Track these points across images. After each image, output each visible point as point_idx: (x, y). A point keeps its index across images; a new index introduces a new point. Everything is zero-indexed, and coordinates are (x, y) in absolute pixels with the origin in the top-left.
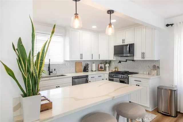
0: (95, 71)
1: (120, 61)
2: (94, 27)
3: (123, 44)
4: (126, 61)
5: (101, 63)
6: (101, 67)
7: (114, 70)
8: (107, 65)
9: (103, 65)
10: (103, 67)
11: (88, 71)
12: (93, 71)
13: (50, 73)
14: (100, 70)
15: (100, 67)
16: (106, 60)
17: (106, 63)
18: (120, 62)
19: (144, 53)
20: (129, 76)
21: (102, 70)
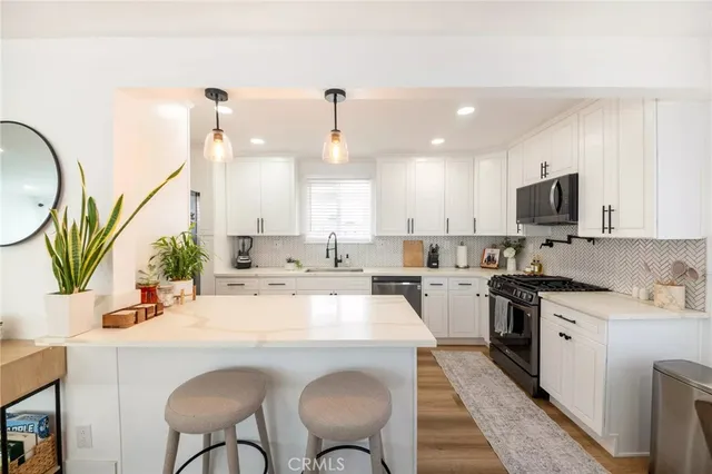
0: (468, 267)
1: (547, 240)
2: (438, 142)
3: (544, 179)
4: (569, 242)
5: (494, 247)
6: (489, 257)
7: (528, 270)
8: (509, 253)
9: (497, 252)
10: (497, 257)
11: (437, 267)
12: (457, 267)
13: (337, 262)
14: (485, 265)
15: (486, 257)
16: (506, 238)
17: (508, 245)
18: (549, 243)
19: (610, 210)
20: (540, 294)
21: (491, 265)
